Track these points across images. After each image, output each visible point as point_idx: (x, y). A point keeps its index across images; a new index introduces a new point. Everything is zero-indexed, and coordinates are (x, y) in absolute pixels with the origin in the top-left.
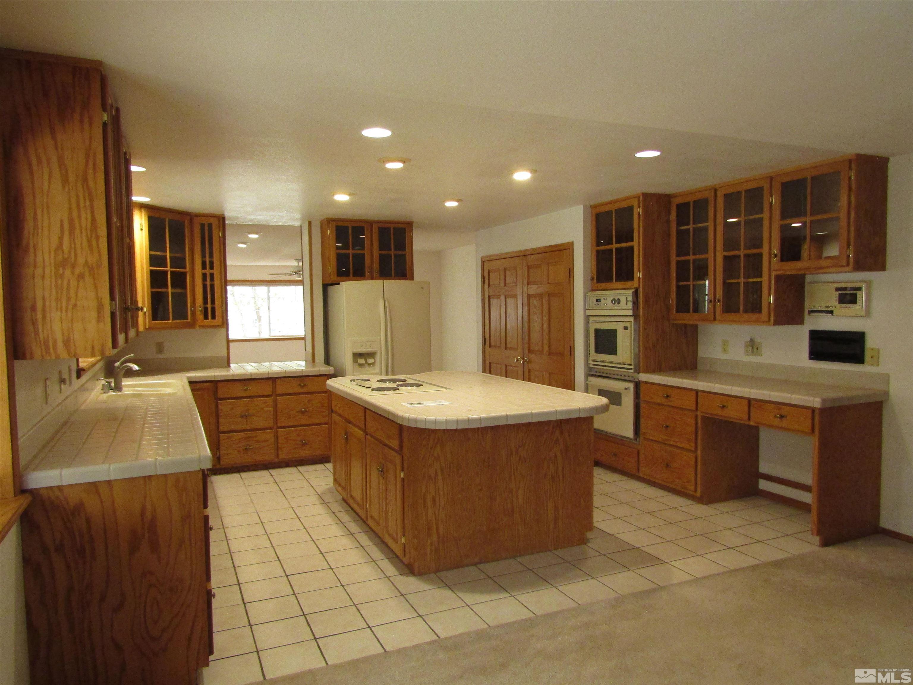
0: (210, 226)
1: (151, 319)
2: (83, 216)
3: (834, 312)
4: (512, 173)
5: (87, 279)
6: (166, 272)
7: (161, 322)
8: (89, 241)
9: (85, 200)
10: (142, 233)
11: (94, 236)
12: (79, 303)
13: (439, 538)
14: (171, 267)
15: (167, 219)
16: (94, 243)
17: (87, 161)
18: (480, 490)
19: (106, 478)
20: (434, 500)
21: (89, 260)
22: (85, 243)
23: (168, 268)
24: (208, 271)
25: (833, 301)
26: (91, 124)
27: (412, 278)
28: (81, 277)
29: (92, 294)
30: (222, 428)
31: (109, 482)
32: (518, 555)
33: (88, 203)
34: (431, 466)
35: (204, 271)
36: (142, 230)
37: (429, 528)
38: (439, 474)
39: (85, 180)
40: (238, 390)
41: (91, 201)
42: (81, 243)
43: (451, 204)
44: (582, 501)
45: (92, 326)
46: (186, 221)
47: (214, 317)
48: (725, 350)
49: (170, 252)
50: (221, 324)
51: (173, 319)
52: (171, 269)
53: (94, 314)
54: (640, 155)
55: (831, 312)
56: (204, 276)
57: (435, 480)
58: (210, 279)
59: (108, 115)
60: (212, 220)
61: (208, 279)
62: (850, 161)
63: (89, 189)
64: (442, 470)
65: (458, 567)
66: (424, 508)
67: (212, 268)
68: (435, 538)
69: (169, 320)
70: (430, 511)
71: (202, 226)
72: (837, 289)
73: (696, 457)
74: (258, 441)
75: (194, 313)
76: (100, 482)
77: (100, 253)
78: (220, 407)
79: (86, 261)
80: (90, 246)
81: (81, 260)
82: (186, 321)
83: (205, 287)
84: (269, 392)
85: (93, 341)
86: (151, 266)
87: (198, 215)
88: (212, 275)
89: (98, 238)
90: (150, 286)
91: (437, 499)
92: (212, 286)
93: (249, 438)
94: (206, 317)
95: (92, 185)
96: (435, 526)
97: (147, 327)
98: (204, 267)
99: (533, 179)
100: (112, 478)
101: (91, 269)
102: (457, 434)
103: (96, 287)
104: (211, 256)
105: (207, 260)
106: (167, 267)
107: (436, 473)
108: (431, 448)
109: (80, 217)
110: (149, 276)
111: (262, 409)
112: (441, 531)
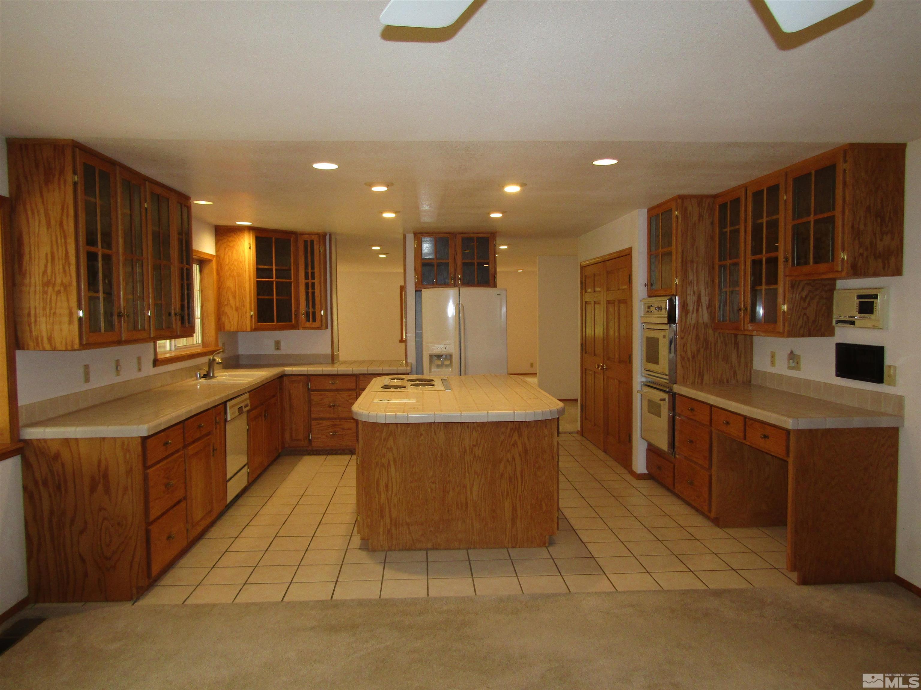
0: (312, 242)
1: (257, 321)
2: (60, 251)
3: (856, 323)
4: (503, 187)
5: (62, 294)
6: (272, 282)
7: (264, 324)
8: (64, 268)
9: (61, 239)
10: (250, 251)
11: (67, 263)
12: (58, 311)
13: (391, 520)
14: (276, 278)
15: (274, 238)
16: (67, 268)
17: (63, 211)
18: (433, 482)
19: (74, 437)
20: (387, 486)
21: (64, 281)
22: (61, 270)
23: (274, 279)
24: (310, 281)
25: (854, 311)
26: (65, 184)
27: (495, 286)
28: (59, 292)
29: (65, 305)
30: (313, 416)
31: (76, 439)
32: (472, 547)
33: (63, 241)
34: (384, 455)
35: (307, 281)
36: (250, 248)
37: (382, 511)
38: (392, 463)
39: (61, 224)
40: (328, 384)
41: (65, 237)
42: (59, 269)
43: (496, 215)
44: (544, 504)
45: (65, 327)
46: (292, 239)
47: (314, 320)
48: (773, 363)
49: (276, 266)
50: (320, 326)
51: (277, 322)
52: (277, 280)
53: (66, 319)
54: (597, 163)
55: (853, 323)
56: (307, 285)
57: (388, 469)
58: (312, 287)
59: (78, 178)
60: (313, 237)
61: (310, 288)
62: (845, 152)
63: (64, 231)
64: (395, 460)
65: (409, 549)
66: (378, 491)
67: (313, 278)
68: (388, 521)
69: (273, 322)
70: (383, 496)
71: (306, 242)
72: (859, 297)
73: (710, 476)
74: (343, 429)
75: (296, 315)
76: (70, 439)
77: (70, 275)
78: (312, 397)
79: (62, 281)
80: (65, 271)
81: (59, 281)
82: (290, 323)
83: (307, 294)
84: (353, 386)
85: (66, 338)
86: (257, 278)
87: (302, 234)
88: (313, 285)
89: (69, 264)
90: (256, 295)
91: (390, 485)
92: (313, 293)
93: (335, 425)
94: (308, 321)
95: (65, 227)
96: (387, 510)
97: (253, 328)
98: (307, 278)
99: (522, 191)
100: (78, 437)
101: (65, 287)
102: (409, 428)
103: (68, 300)
104: (313, 268)
105: (310, 271)
106: (272, 278)
107: (389, 463)
108: (385, 440)
109: (58, 251)
110: (256, 286)
111: (347, 401)
112: (394, 516)
